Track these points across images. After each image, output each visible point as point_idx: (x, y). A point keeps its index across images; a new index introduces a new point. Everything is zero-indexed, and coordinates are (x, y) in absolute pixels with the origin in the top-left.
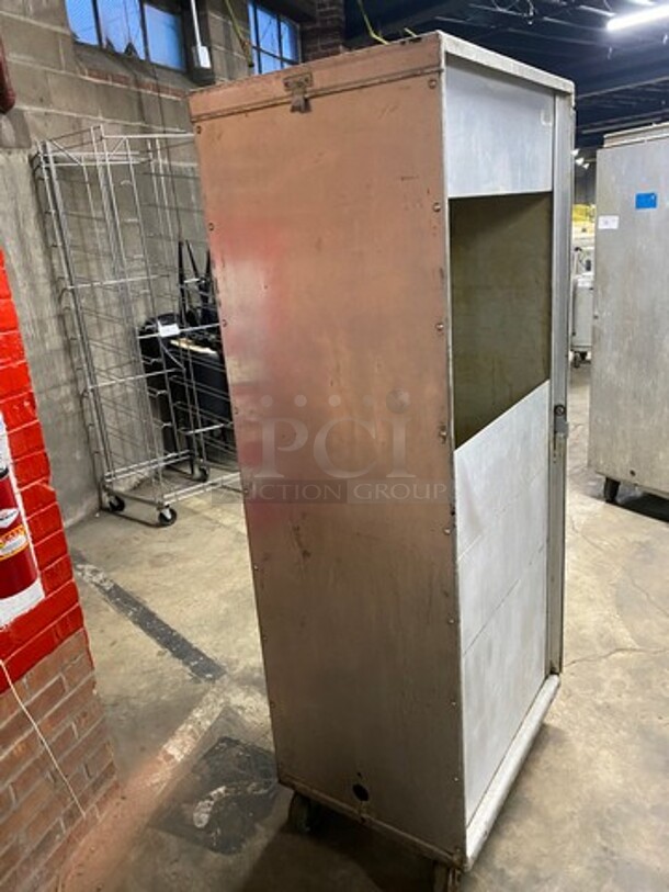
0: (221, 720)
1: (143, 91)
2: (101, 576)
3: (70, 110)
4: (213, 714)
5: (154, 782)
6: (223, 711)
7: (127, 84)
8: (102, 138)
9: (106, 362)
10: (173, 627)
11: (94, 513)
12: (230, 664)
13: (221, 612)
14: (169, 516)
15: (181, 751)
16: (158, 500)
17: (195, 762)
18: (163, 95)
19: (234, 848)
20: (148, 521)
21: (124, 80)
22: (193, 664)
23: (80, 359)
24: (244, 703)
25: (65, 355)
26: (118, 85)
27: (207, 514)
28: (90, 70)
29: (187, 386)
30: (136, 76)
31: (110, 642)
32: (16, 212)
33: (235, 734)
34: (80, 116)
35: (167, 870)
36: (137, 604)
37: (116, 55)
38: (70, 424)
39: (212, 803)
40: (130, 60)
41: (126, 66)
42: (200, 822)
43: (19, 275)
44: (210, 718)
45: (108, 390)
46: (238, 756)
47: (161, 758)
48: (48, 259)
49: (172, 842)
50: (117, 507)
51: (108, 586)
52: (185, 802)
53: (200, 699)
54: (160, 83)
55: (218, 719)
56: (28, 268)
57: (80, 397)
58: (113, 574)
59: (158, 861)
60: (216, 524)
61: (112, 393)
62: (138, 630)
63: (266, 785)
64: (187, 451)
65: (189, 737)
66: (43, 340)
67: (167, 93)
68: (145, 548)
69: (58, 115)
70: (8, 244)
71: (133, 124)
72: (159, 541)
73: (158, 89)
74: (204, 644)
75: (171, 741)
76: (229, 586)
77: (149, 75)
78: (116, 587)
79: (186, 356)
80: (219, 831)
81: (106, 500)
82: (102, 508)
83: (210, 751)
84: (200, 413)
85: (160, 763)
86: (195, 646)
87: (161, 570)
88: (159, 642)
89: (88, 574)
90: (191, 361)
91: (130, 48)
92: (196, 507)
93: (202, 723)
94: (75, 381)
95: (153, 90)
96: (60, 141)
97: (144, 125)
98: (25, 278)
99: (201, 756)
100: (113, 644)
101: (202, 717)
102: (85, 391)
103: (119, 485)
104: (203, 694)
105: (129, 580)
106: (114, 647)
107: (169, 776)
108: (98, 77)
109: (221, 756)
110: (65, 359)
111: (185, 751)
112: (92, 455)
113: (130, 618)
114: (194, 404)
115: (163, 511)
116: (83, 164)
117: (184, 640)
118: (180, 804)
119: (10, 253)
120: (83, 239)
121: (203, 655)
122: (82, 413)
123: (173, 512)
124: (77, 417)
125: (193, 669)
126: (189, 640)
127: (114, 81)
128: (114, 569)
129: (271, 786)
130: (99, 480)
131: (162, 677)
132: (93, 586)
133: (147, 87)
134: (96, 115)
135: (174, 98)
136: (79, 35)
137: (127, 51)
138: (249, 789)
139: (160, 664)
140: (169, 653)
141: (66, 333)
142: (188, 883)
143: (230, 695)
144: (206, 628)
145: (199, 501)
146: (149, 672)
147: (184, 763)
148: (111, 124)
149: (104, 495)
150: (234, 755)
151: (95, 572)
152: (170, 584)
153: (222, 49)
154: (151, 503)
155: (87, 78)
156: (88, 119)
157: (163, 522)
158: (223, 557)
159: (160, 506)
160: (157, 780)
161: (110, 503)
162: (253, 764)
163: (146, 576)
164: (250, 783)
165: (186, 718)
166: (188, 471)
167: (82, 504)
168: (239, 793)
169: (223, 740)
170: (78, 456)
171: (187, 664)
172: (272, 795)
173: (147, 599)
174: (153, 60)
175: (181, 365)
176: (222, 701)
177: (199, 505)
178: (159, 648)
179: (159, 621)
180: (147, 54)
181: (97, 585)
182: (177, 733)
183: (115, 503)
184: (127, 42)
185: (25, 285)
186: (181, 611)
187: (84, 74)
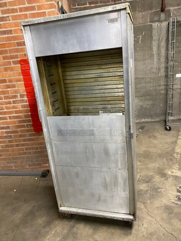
14: (168, 128)
32: (159, 39)
43: (155, 56)
48: (167, 52)
56: (159, 54)
57: (167, 90)
66: (158, 73)
70: (154, 48)
94: (166, 85)
98: (157, 57)
110: (165, 79)
119: (154, 50)
122: (166, 94)
124: (164, 95)
141: (167, 72)
185: (156, 58)
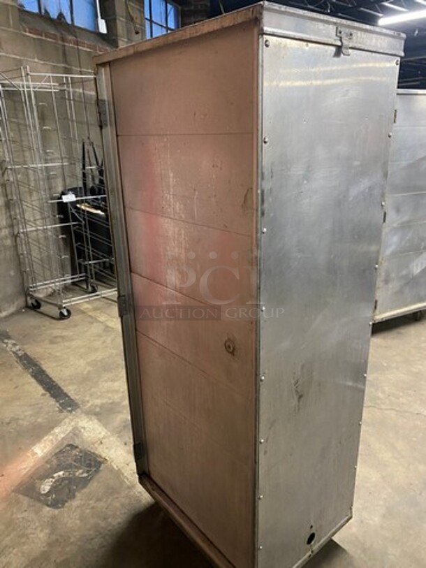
0: (71, 434)
1: (66, 44)
2: (17, 347)
3: (15, 54)
4: (67, 430)
5: (22, 467)
6: (73, 429)
7: (54, 39)
8: (28, 74)
9: (34, 216)
10: (54, 379)
11: (21, 309)
12: (83, 402)
13: (85, 372)
14: (66, 314)
15: (42, 451)
16: (59, 303)
17: (49, 457)
18: (80, 48)
19: (60, 506)
20: (54, 316)
21: (54, 37)
22: (61, 402)
23: (15, 212)
24: (86, 425)
25: (6, 209)
26: (49, 40)
27: (90, 314)
28: (29, 29)
29: (84, 234)
30: (61, 34)
31: (14, 386)
33: (77, 442)
34: (22, 58)
35: (19, 516)
36: (36, 365)
37: (51, 20)
38: (8, 253)
39: (54, 480)
40: (61, 24)
41: (56, 28)
42: (44, 490)
44: (63, 432)
45: (35, 233)
46: (75, 455)
47: (29, 454)
49: (25, 501)
50: (36, 306)
51: (20, 353)
52: (38, 479)
53: (61, 422)
54: (79, 40)
55: (68, 434)
57: (15, 236)
58: (25, 347)
59: (15, 511)
60: (95, 320)
61: (37, 235)
62: (33, 380)
63: (88, 472)
64: (84, 274)
65: (49, 444)
67: (84, 47)
68: (48, 332)
69: (6, 57)
71: (59, 65)
72: (59, 328)
73: (77, 43)
74: (70, 391)
75: (38, 445)
76: (93, 357)
77: (72, 34)
78: (25, 354)
79: (84, 215)
80: (54, 496)
81: (30, 301)
82: (27, 307)
83: (60, 451)
84: (92, 251)
85: (28, 457)
86: (65, 391)
87: (56, 345)
88: (44, 388)
89: (10, 345)
90: (87, 218)
91: (61, 15)
92: (86, 309)
93: (59, 436)
94: (12, 226)
95: (74, 44)
96: (7, 74)
97: (67, 66)
99: (53, 454)
100: (16, 387)
101: (59, 433)
102: (18, 233)
103: (40, 293)
104: (63, 419)
105: (33, 350)
106: (16, 390)
107: (31, 464)
108: (35, 34)
109: (65, 454)
110: (6, 213)
111: (45, 451)
112: (21, 273)
113: (29, 373)
114: (88, 245)
115: (62, 310)
116: (20, 89)
117: (59, 388)
118: (34, 480)
120: (21, 137)
121: (69, 397)
122: (16, 247)
123: (69, 312)
124: (12, 249)
125: (60, 405)
126: (63, 388)
127: (46, 36)
128: (26, 344)
129: (90, 473)
130: (26, 289)
131: (41, 408)
132: (11, 353)
133: (70, 42)
134: (34, 58)
135: (88, 50)
136: (25, 6)
137: (58, 17)
138: (77, 474)
139: (42, 401)
140: (48, 395)
141: (7, 196)
142: (29, 523)
143: (79, 420)
144: (74, 381)
145: (86, 306)
146: (34, 405)
147: (43, 458)
148: (43, 64)
149: (29, 298)
150: (73, 454)
151: (14, 345)
152: (58, 354)
153: (124, 20)
154: (56, 305)
155: (28, 34)
156: (27, 61)
157: (62, 317)
158: (94, 340)
159: (60, 307)
160: (25, 466)
161: (32, 304)
162: (83, 459)
163: (45, 348)
164: (78, 470)
165: (50, 432)
166: (85, 287)
167: (14, 303)
168: (71, 476)
169: (69, 445)
170: (12, 273)
171: (58, 402)
172: (89, 478)
173: (42, 362)
174: (76, 24)
175: (81, 220)
176: (73, 423)
177: (87, 308)
178: (43, 392)
179: (47, 376)
180: (72, 20)
181: (14, 353)
182: (42, 441)
183: (35, 304)
184: (59, 12)
186: (61, 371)
187: (25, 31)
